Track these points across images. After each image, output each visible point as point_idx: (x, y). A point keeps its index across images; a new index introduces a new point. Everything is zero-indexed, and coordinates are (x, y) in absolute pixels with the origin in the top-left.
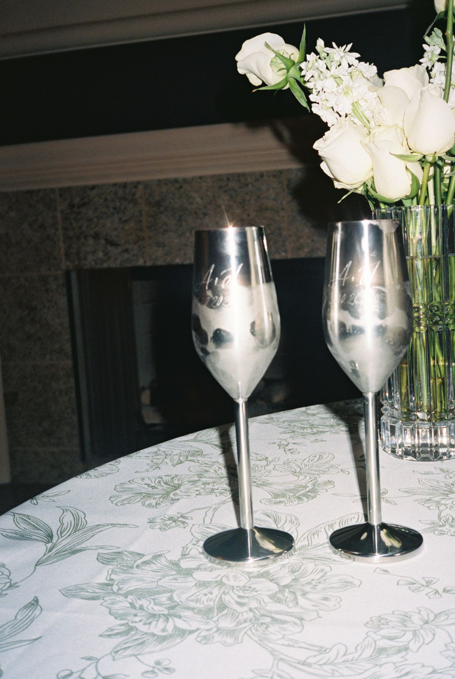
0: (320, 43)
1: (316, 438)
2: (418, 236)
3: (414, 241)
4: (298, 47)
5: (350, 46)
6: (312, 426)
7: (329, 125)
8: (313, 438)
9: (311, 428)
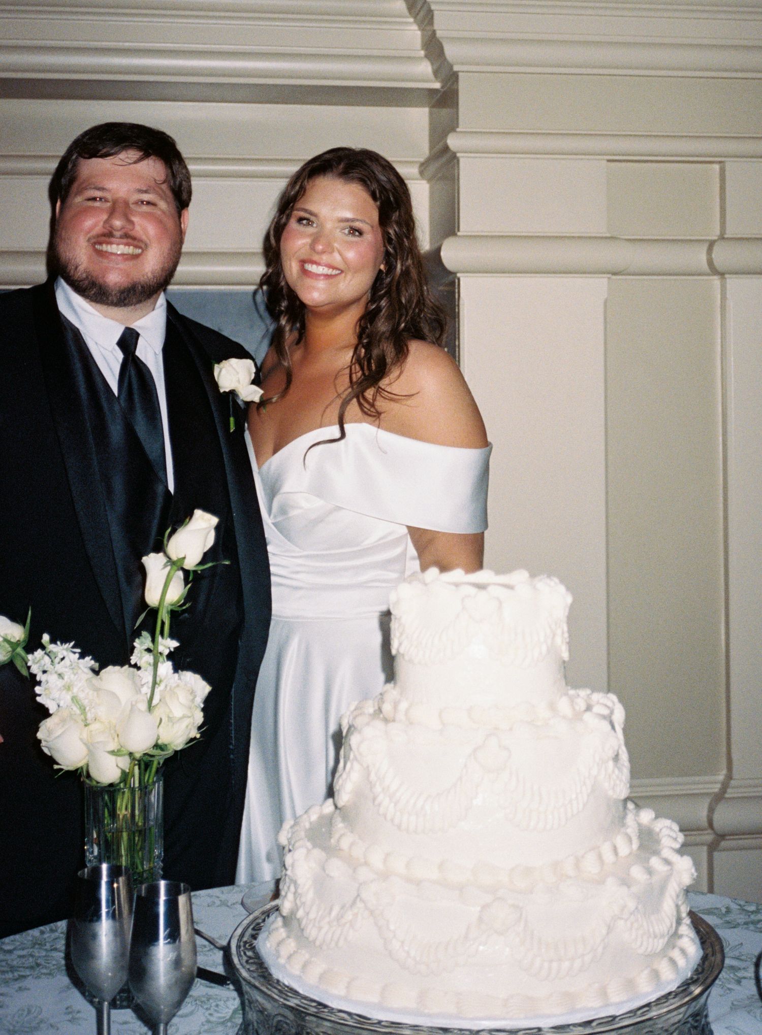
0: (46, 638)
1: (20, 985)
2: (124, 812)
3: (121, 817)
4: (24, 625)
5: (72, 644)
6: (13, 969)
7: (51, 712)
8: (17, 985)
9: (12, 971)
